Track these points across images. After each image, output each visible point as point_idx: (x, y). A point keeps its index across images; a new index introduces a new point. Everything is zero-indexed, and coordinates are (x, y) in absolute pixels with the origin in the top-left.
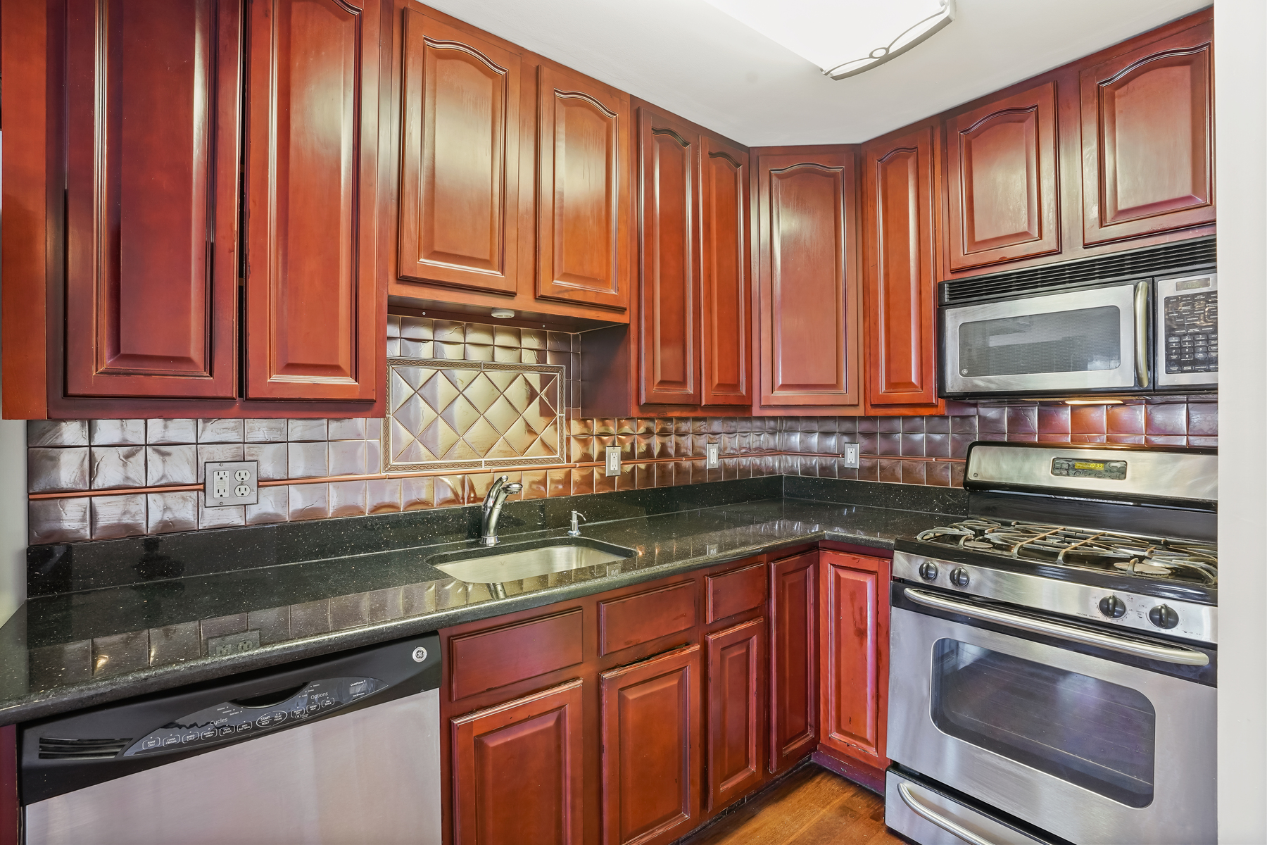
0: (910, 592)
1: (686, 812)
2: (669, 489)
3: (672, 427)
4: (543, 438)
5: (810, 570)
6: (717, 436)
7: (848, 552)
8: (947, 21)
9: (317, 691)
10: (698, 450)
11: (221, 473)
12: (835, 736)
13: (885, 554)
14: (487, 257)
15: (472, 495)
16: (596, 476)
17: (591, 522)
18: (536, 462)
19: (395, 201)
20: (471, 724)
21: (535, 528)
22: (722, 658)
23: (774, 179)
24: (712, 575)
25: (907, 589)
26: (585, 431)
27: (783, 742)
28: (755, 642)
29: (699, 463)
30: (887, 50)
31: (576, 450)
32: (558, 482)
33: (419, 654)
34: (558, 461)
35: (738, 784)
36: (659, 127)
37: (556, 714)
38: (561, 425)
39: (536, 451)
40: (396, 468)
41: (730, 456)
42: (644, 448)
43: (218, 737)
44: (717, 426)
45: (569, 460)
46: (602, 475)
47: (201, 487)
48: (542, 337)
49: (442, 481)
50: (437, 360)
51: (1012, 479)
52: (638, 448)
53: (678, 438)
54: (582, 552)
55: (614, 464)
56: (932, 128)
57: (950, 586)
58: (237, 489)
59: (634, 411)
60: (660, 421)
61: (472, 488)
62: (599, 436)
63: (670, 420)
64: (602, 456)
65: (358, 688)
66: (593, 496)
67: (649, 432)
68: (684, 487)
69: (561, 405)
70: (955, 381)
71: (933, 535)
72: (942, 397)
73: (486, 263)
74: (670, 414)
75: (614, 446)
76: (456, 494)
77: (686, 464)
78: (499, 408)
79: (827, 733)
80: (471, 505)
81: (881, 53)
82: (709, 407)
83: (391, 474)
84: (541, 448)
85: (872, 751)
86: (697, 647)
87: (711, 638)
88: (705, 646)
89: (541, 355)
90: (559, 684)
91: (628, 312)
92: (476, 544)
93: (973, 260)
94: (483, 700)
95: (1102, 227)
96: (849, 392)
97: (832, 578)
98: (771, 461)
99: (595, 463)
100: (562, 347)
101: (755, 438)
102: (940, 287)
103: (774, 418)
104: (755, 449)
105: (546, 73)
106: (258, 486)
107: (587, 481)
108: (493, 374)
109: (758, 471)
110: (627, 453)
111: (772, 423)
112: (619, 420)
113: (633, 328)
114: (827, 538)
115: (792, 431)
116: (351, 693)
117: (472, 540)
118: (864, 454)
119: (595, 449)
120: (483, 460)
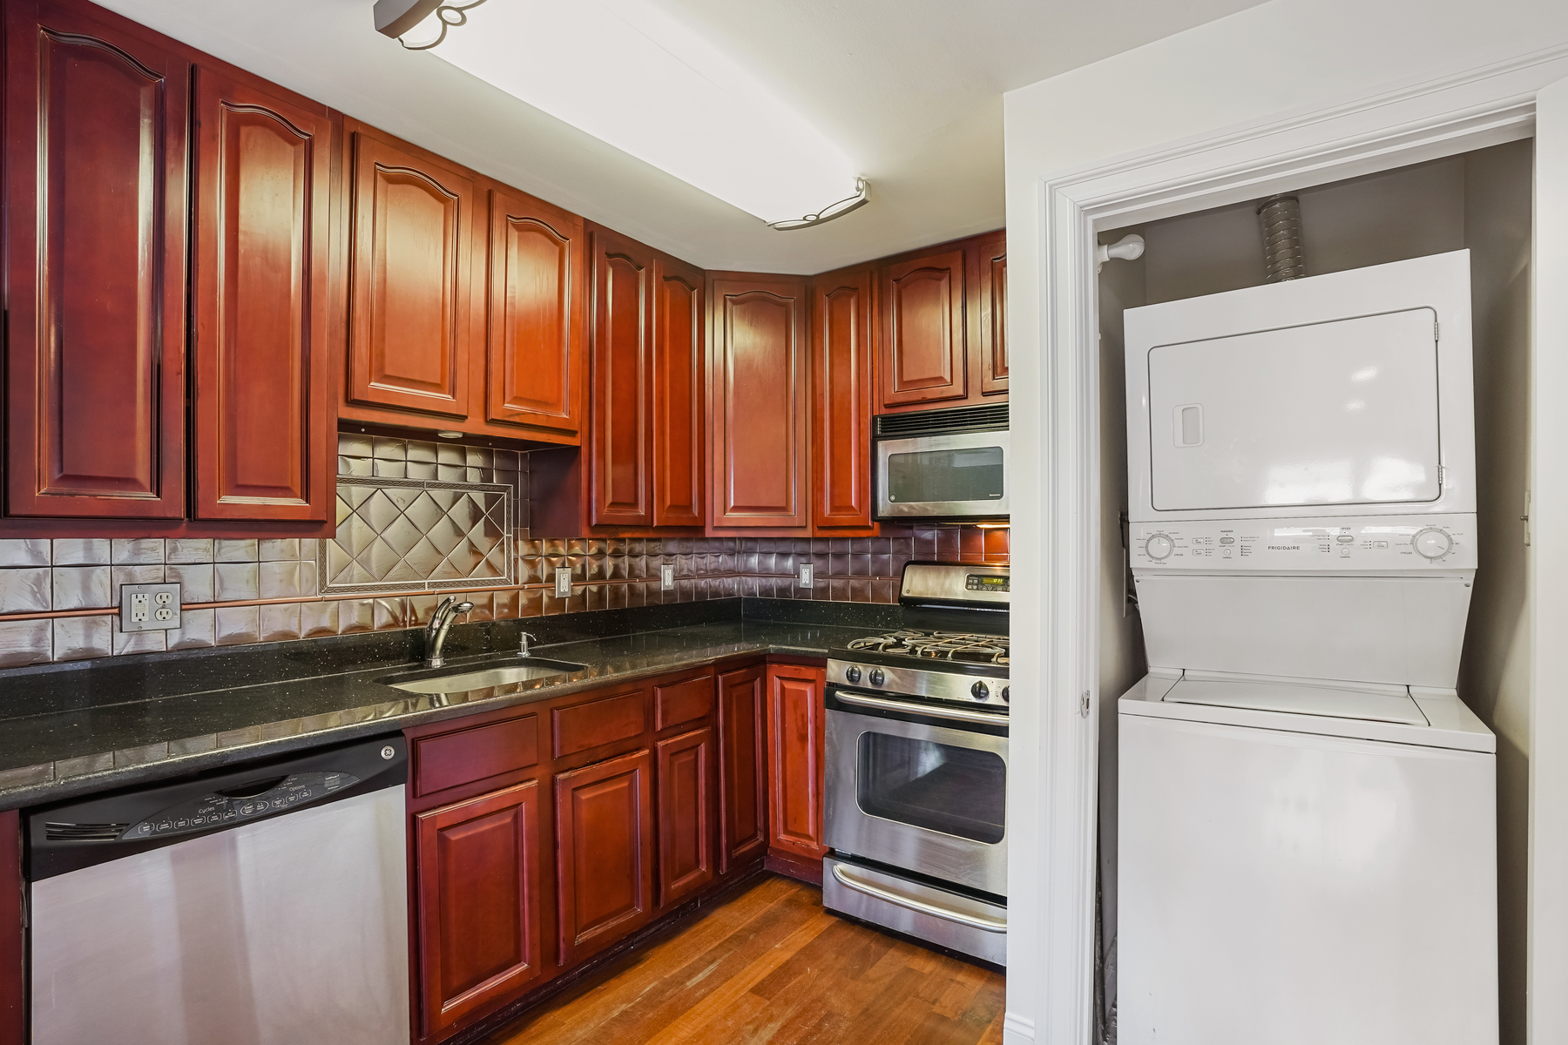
0: (839, 694)
1: (638, 907)
2: (624, 610)
3: (626, 548)
4: (490, 560)
5: (757, 683)
6: (674, 557)
7: (791, 664)
8: (863, 202)
9: (295, 784)
10: (653, 571)
11: (140, 596)
12: (782, 837)
13: (820, 663)
14: (438, 381)
15: (413, 618)
16: (545, 599)
17: (541, 644)
18: (483, 583)
19: (344, 325)
20: (434, 818)
21: (482, 651)
22: (671, 763)
23: (728, 303)
24: (660, 686)
25: (837, 692)
26: (533, 552)
27: (733, 845)
28: (703, 749)
29: (654, 585)
30: (818, 216)
31: (524, 572)
32: (504, 606)
33: (387, 753)
34: (506, 582)
35: (689, 882)
36: (612, 251)
37: (513, 811)
38: (509, 545)
39: (481, 570)
40: (334, 590)
41: (687, 577)
42: (596, 570)
43: (207, 824)
44: (672, 547)
45: (516, 582)
46: (551, 598)
47: (116, 611)
48: (488, 454)
49: (379, 604)
50: (377, 478)
51: (935, 594)
52: (590, 570)
53: (633, 560)
54: (532, 673)
55: (564, 584)
56: (872, 273)
57: (869, 686)
58: (158, 613)
59: (585, 532)
60: (613, 542)
61: (413, 611)
62: (548, 557)
63: (623, 540)
64: (551, 578)
65: (333, 782)
66: (542, 618)
67: (601, 554)
68: (639, 608)
69: (509, 525)
70: (885, 506)
71: (862, 644)
72: (876, 521)
73: (437, 387)
74: (621, 536)
75: (563, 566)
76: (395, 618)
77: (641, 586)
78: (441, 529)
79: (775, 835)
80: (413, 628)
81: (814, 218)
82: (660, 528)
83: (328, 596)
84: (487, 571)
85: (814, 846)
86: (646, 752)
87: (660, 744)
88: (654, 752)
89: (486, 474)
90: (516, 784)
91: (579, 434)
92: (421, 667)
93: (902, 398)
94: (444, 797)
95: (994, 379)
96: (796, 515)
97: (777, 689)
98: (731, 583)
99: (544, 584)
100: (508, 465)
101: (713, 559)
102: (874, 419)
103: (733, 539)
104: (713, 571)
105: (498, 198)
106: (182, 610)
107: (536, 603)
108: (435, 493)
109: (716, 593)
110: (578, 575)
111: (731, 544)
112: (569, 541)
113: (584, 450)
114: (772, 652)
115: (750, 552)
116: (326, 786)
117: (415, 664)
118: (817, 575)
119: (544, 570)
120: (426, 582)
